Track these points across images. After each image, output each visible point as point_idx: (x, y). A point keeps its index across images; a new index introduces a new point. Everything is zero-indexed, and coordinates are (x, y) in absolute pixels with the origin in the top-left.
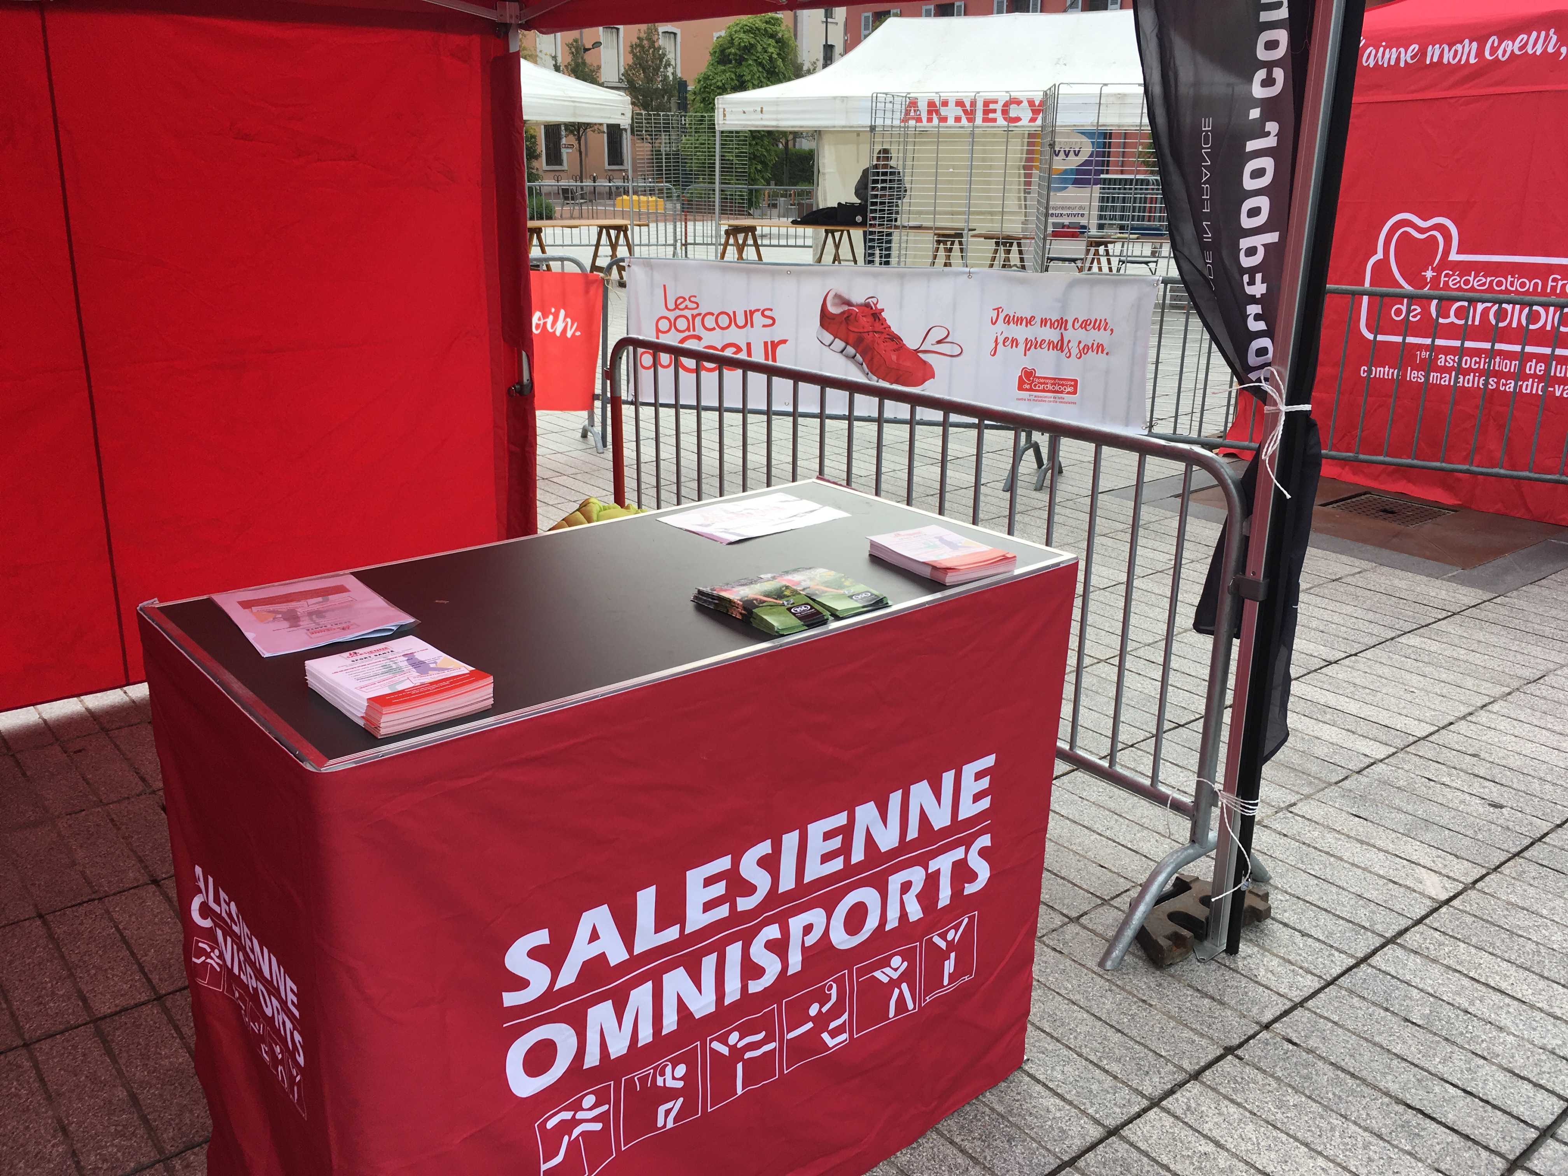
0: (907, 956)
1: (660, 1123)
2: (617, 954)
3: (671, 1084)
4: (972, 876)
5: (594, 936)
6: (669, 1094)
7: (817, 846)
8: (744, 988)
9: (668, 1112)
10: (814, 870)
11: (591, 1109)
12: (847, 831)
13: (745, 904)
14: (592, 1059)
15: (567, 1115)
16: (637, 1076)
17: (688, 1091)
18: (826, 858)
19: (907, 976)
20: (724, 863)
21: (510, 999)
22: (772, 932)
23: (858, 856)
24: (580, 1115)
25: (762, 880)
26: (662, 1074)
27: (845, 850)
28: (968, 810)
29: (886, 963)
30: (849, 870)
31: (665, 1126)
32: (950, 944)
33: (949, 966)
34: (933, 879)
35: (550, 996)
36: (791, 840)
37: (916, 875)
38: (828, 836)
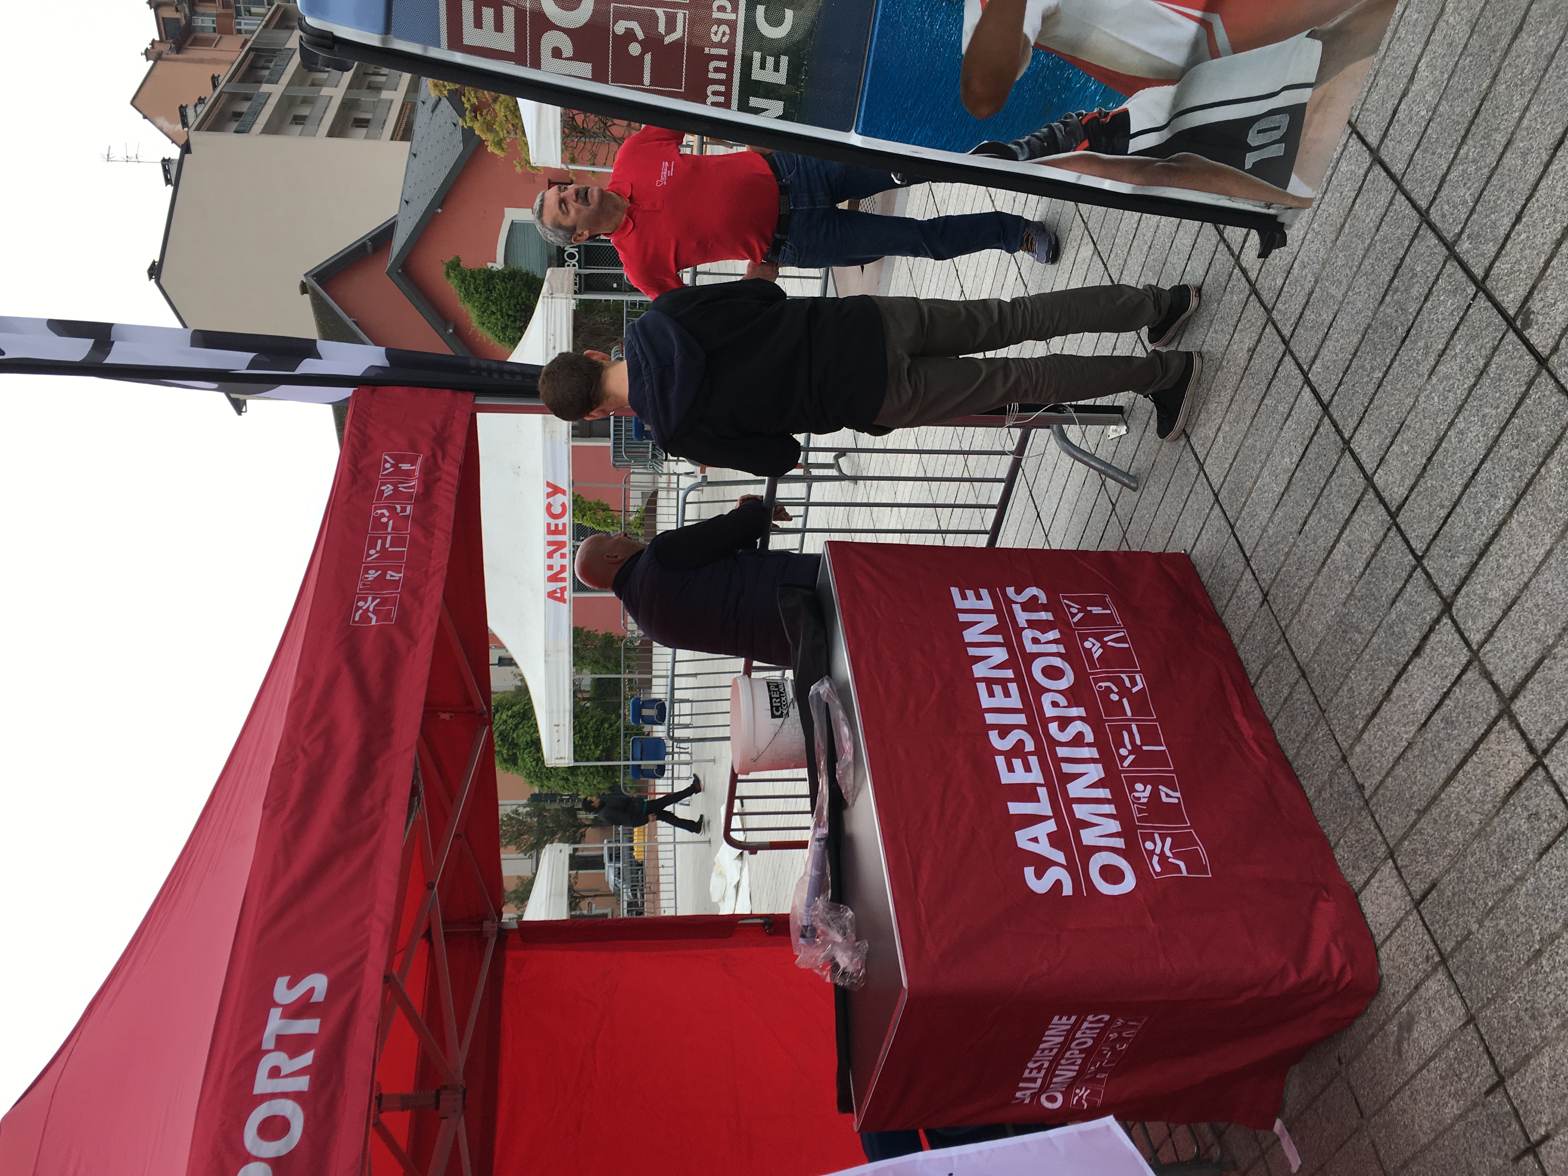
0: (1084, 638)
1: (1176, 801)
2: (1051, 826)
3: (1147, 793)
4: (1035, 598)
5: (1035, 840)
6: (1155, 794)
7: (999, 701)
8: (1089, 745)
9: (1168, 795)
10: (1015, 701)
11: (1155, 844)
12: (990, 682)
13: (1030, 746)
14: (1119, 843)
15: (1155, 859)
16: (1136, 814)
17: (1155, 782)
18: (1007, 694)
19: (1099, 637)
20: (1000, 761)
21: (1068, 890)
22: (1053, 727)
23: (1009, 674)
24: (1158, 851)
25: (1016, 735)
26: (1139, 798)
27: (1003, 682)
28: (987, 603)
29: (1088, 652)
30: (1018, 679)
31: (1178, 798)
32: (1080, 611)
33: (1096, 610)
34: (1032, 624)
35: (1070, 867)
36: (990, 719)
37: (1028, 635)
38: (991, 694)
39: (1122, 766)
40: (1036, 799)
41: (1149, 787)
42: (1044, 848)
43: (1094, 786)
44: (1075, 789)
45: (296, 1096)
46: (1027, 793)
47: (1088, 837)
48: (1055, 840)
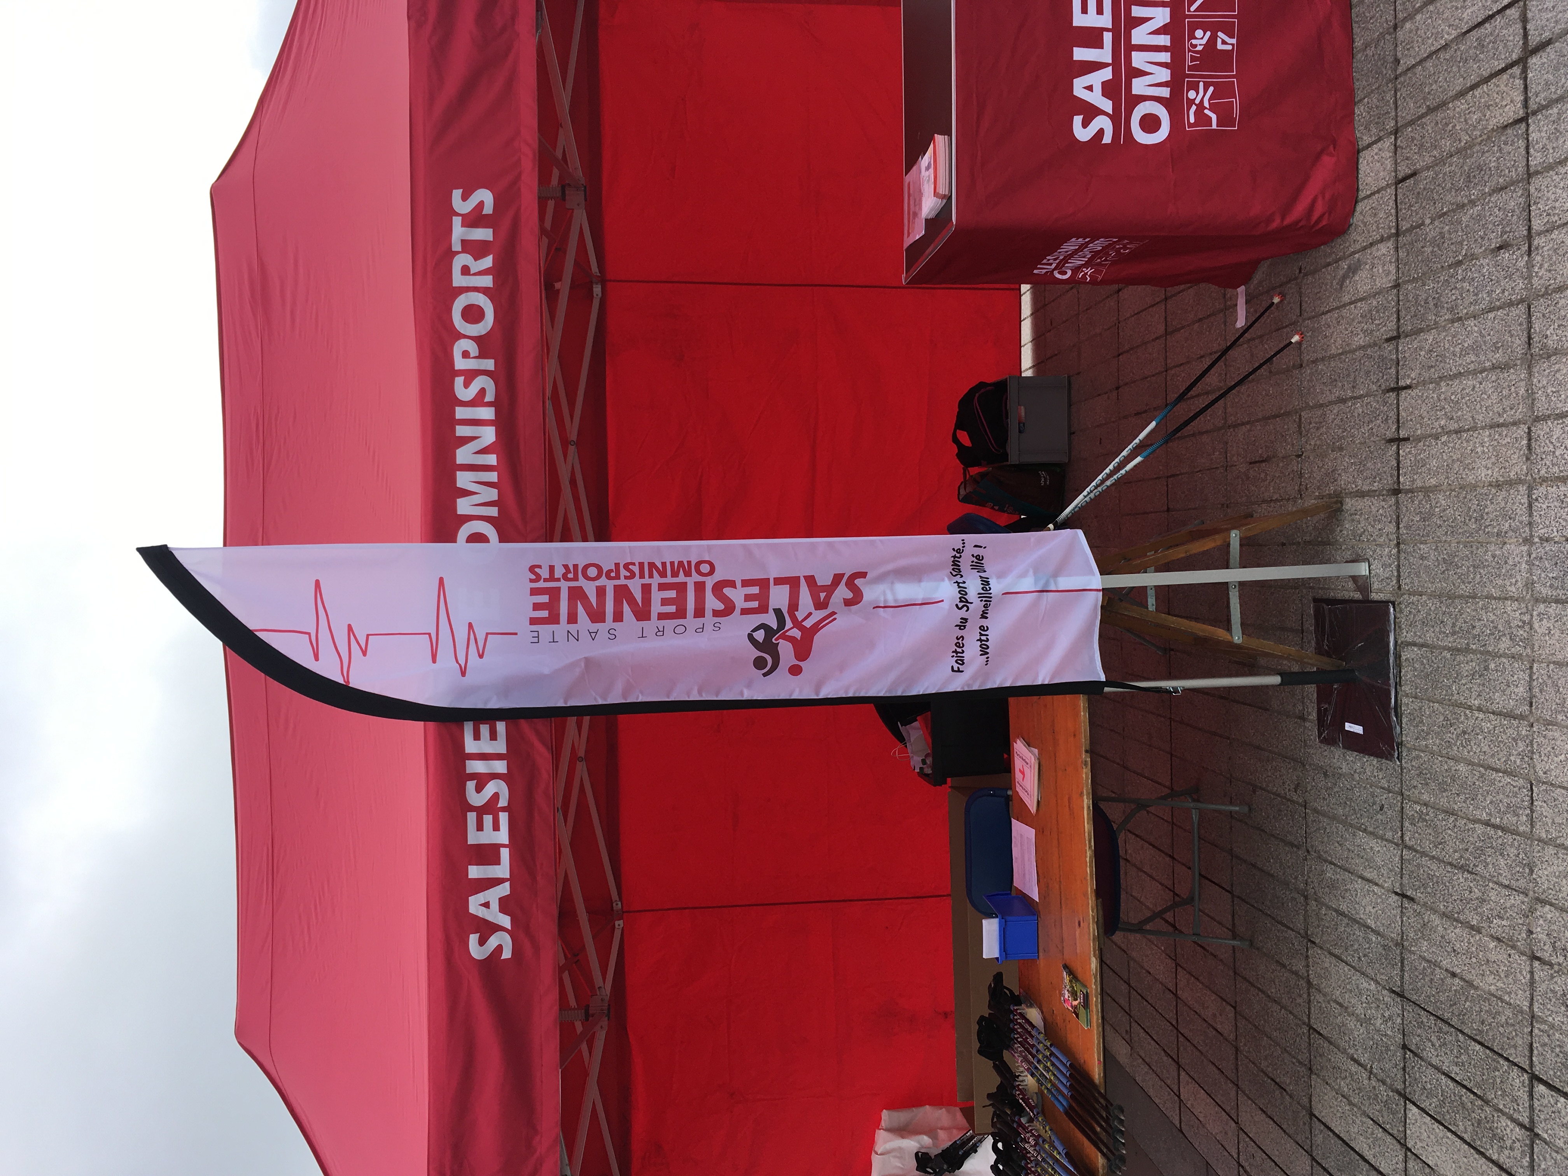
1: (1229, 48)
2: (1107, 74)
3: (1204, 41)
5: (1090, 88)
6: (1213, 40)
9: (1224, 43)
11: (1197, 94)
14: (1165, 92)
15: (1193, 110)
16: (1188, 63)
17: (1216, 28)
21: (1107, 139)
24: (1197, 101)
26: (1196, 46)
31: (1233, 45)
35: (1115, 118)
39: (1189, 11)
40: (1100, 46)
41: (1208, 34)
42: (1096, 98)
43: (1157, 32)
44: (1139, 36)
45: (484, 291)
46: (1092, 38)
47: (1139, 86)
48: (1109, 89)
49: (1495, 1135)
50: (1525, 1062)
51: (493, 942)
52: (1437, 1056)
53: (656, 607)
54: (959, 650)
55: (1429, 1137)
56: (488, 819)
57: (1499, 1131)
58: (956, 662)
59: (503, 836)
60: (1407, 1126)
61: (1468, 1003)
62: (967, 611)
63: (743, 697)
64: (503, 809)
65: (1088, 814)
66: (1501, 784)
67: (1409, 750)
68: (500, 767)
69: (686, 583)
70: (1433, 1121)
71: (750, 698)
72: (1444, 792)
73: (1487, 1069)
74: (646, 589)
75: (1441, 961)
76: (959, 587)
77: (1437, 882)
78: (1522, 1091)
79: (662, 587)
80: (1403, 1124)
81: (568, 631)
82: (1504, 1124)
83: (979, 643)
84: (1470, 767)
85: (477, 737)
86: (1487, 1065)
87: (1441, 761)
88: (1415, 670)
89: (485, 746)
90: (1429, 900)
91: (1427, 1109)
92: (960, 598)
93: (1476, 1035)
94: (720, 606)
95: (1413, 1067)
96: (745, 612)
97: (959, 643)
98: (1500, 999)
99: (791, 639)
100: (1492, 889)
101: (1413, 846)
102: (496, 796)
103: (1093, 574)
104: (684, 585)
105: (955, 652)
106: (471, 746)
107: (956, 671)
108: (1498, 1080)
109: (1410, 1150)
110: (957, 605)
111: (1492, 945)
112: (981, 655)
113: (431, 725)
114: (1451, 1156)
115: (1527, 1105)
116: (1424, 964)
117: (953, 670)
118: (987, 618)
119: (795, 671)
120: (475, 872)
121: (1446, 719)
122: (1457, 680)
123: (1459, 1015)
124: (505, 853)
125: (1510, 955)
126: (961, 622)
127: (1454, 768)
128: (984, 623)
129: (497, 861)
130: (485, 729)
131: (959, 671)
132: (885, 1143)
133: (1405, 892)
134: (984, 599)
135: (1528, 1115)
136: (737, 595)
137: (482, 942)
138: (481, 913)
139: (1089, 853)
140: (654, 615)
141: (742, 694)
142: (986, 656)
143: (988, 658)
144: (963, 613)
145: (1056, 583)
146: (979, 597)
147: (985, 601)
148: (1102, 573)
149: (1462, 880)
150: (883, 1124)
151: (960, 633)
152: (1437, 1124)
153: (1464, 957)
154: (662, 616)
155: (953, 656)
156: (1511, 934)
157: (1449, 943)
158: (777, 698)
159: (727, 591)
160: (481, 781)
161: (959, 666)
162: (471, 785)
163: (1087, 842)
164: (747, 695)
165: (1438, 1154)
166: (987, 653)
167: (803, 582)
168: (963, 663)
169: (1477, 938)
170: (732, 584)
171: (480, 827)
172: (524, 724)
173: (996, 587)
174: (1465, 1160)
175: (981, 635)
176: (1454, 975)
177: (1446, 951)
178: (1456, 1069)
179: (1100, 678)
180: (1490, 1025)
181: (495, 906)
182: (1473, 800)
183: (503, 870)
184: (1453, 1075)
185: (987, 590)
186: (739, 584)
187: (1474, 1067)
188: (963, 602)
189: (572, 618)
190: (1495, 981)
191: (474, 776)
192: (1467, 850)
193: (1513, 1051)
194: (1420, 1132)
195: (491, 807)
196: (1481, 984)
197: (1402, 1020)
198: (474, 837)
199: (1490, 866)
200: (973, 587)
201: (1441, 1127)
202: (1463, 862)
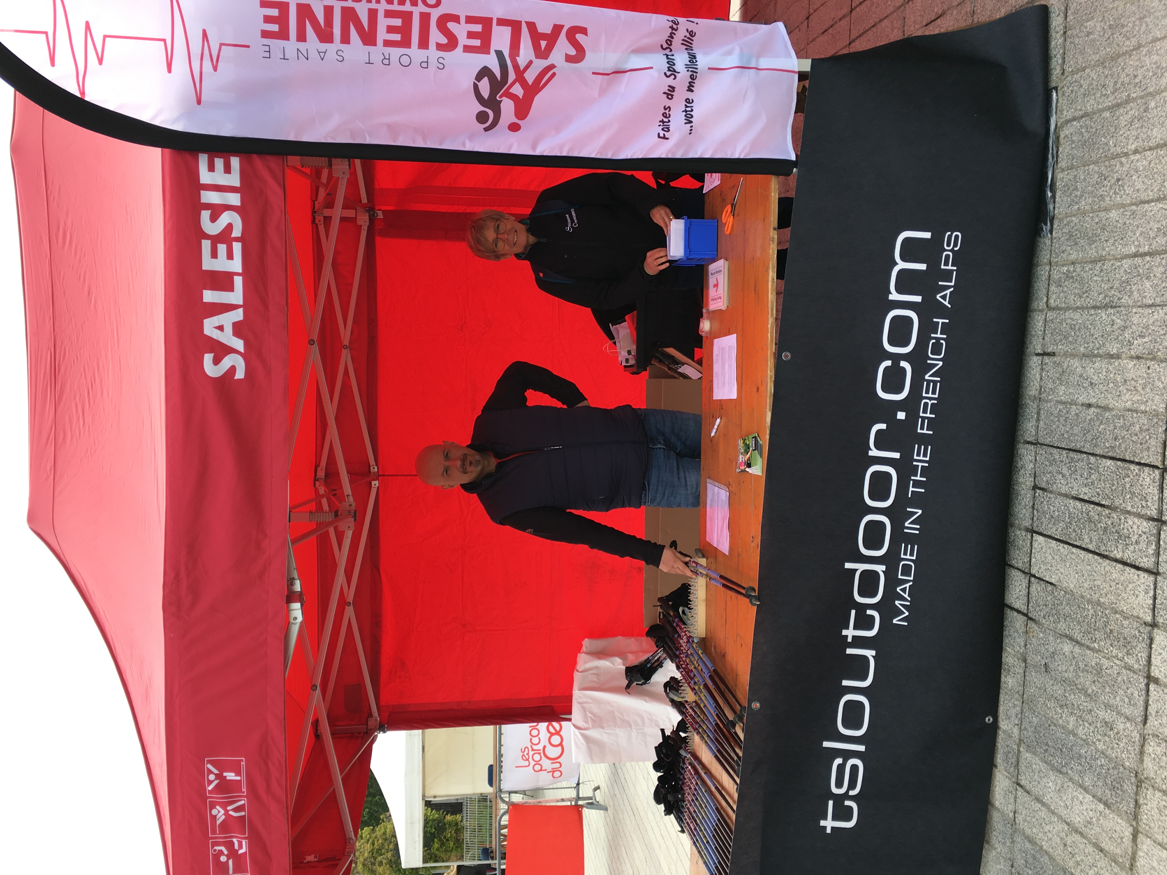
49: (1121, 536)
50: (1157, 459)
51: (227, 362)
52: (1067, 484)
53: (382, 35)
54: (666, 120)
55: (1054, 558)
56: (222, 248)
57: (1126, 530)
58: (663, 129)
59: (236, 265)
60: (1033, 555)
61: (1102, 426)
62: (674, 79)
63: (465, 147)
64: (237, 239)
65: (772, 286)
66: (1153, 213)
67: (1061, 220)
68: (234, 199)
69: (412, 12)
70: (1058, 543)
71: (471, 150)
72: (1093, 244)
73: (1117, 479)
74: (373, 14)
75: (1078, 398)
76: (668, 58)
77: (1079, 329)
78: (1151, 487)
79: (389, 14)
80: (1028, 555)
81: (298, 49)
82: (1132, 523)
83: (684, 113)
84: (1122, 210)
85: (211, 168)
86: (1117, 475)
87: (1092, 217)
88: (1073, 142)
89: (219, 177)
90: (1069, 348)
91: (1053, 535)
92: (668, 68)
93: (1108, 452)
94: (444, 40)
95: (1042, 503)
96: (468, 49)
97: (666, 113)
98: (1136, 411)
99: (513, 97)
100: (1136, 313)
101: (1057, 306)
102: (230, 227)
103: (789, 56)
104: (411, 13)
105: (662, 121)
106: (205, 177)
107: (661, 138)
108: (1128, 486)
109: (1034, 576)
110: (665, 74)
111: (1131, 364)
112: (686, 123)
113: (167, 151)
114: (1075, 568)
115: (1156, 498)
116: (1060, 407)
117: (659, 137)
118: (692, 91)
119: (514, 128)
120: (209, 296)
121: (1101, 175)
122: (1115, 135)
123: (1092, 440)
124: (238, 281)
125: (1149, 368)
126: (669, 90)
127: (1105, 218)
128: (690, 96)
129: (230, 288)
130: (219, 163)
131: (664, 138)
132: (585, 663)
133: (1046, 350)
134: (690, 69)
135: (1156, 507)
136: (460, 30)
137: (217, 361)
138: (216, 335)
139: (771, 321)
140: (380, 41)
141: (464, 145)
142: (691, 125)
143: (692, 127)
144: (670, 81)
145: (757, 61)
146: (686, 68)
147: (691, 71)
148: (797, 58)
149: (1104, 317)
150: (584, 649)
151: (668, 103)
152: (1062, 545)
153: (1101, 386)
154: (387, 43)
155: (660, 126)
156: (1152, 348)
157: (1087, 379)
158: (496, 151)
159: (451, 26)
160: (216, 211)
161: (665, 133)
162: (205, 215)
163: (770, 311)
164: (469, 147)
165: (1062, 570)
166: (691, 122)
167: (525, 29)
168: (669, 131)
169: (1116, 364)
170: (456, 19)
171: (214, 255)
172: (257, 161)
173: (703, 61)
174: (1089, 568)
175: (686, 106)
176: (1089, 406)
177: (1084, 387)
178: (1085, 490)
179: (791, 157)
180: (1123, 438)
181: (229, 329)
182: (1122, 239)
183: (236, 297)
184: (1081, 497)
185: (693, 62)
186: (463, 20)
187: (1104, 481)
188: (671, 71)
189: (302, 37)
190: (1132, 396)
191: (208, 206)
192: (1112, 288)
193: (1145, 453)
194: (1045, 557)
195: (225, 237)
196: (1117, 405)
197: (1035, 464)
198: (208, 264)
199: (1135, 293)
200: (681, 60)
201: (1066, 546)
202: (1107, 299)
